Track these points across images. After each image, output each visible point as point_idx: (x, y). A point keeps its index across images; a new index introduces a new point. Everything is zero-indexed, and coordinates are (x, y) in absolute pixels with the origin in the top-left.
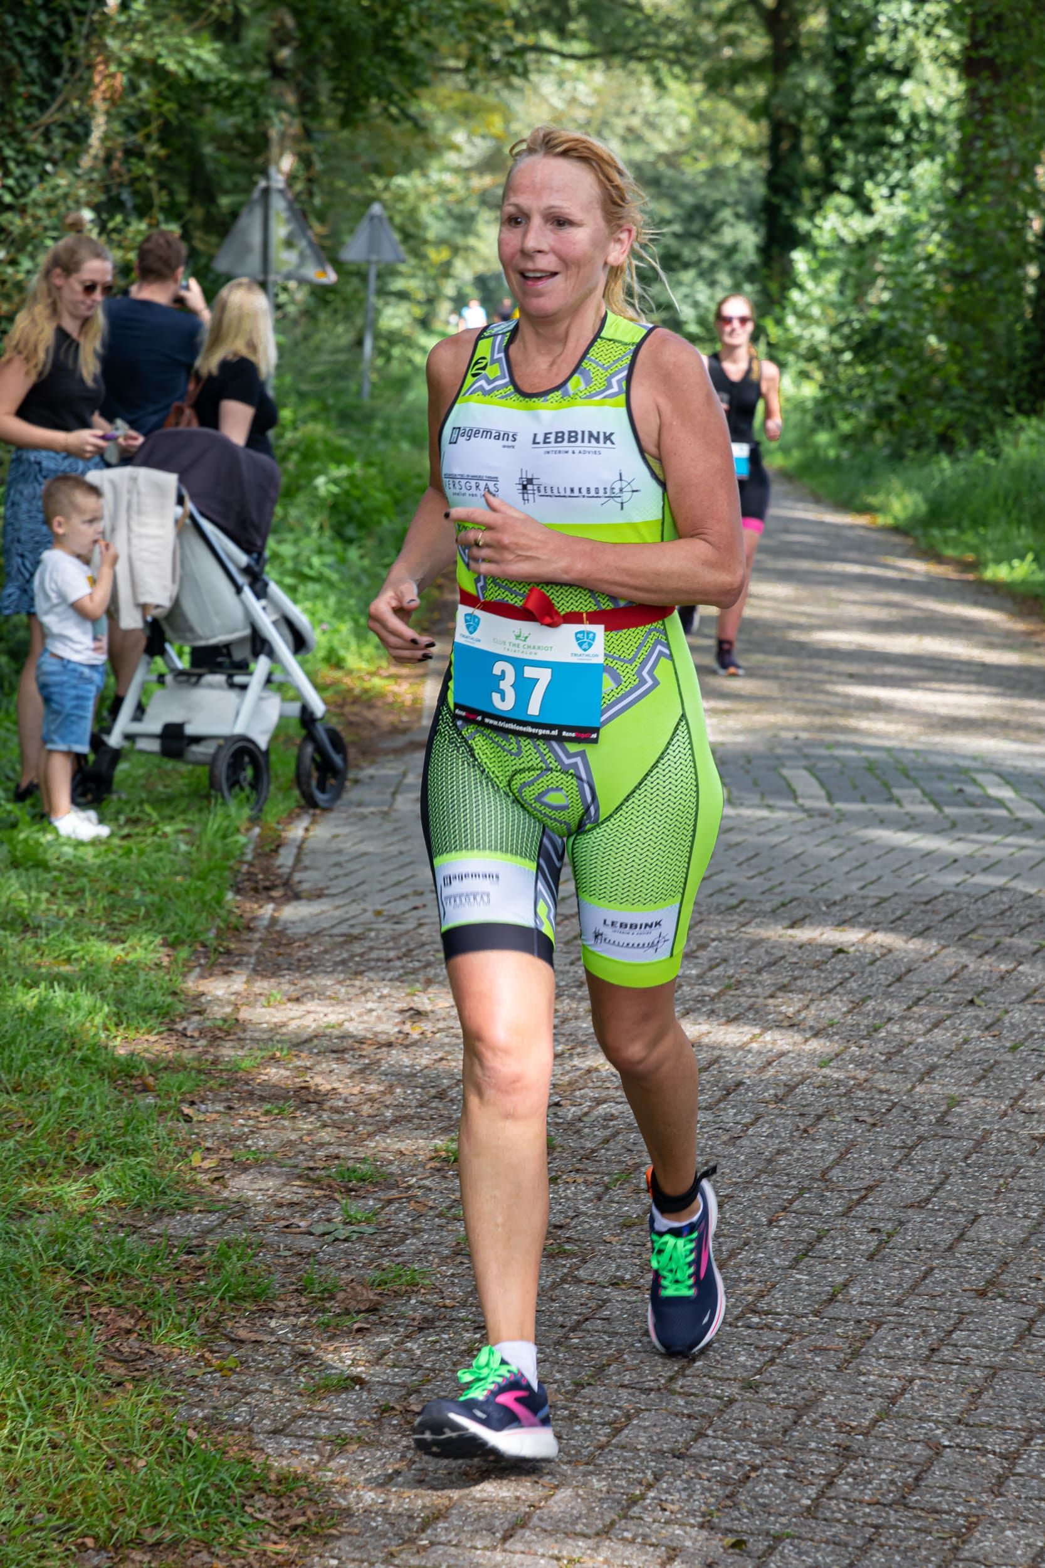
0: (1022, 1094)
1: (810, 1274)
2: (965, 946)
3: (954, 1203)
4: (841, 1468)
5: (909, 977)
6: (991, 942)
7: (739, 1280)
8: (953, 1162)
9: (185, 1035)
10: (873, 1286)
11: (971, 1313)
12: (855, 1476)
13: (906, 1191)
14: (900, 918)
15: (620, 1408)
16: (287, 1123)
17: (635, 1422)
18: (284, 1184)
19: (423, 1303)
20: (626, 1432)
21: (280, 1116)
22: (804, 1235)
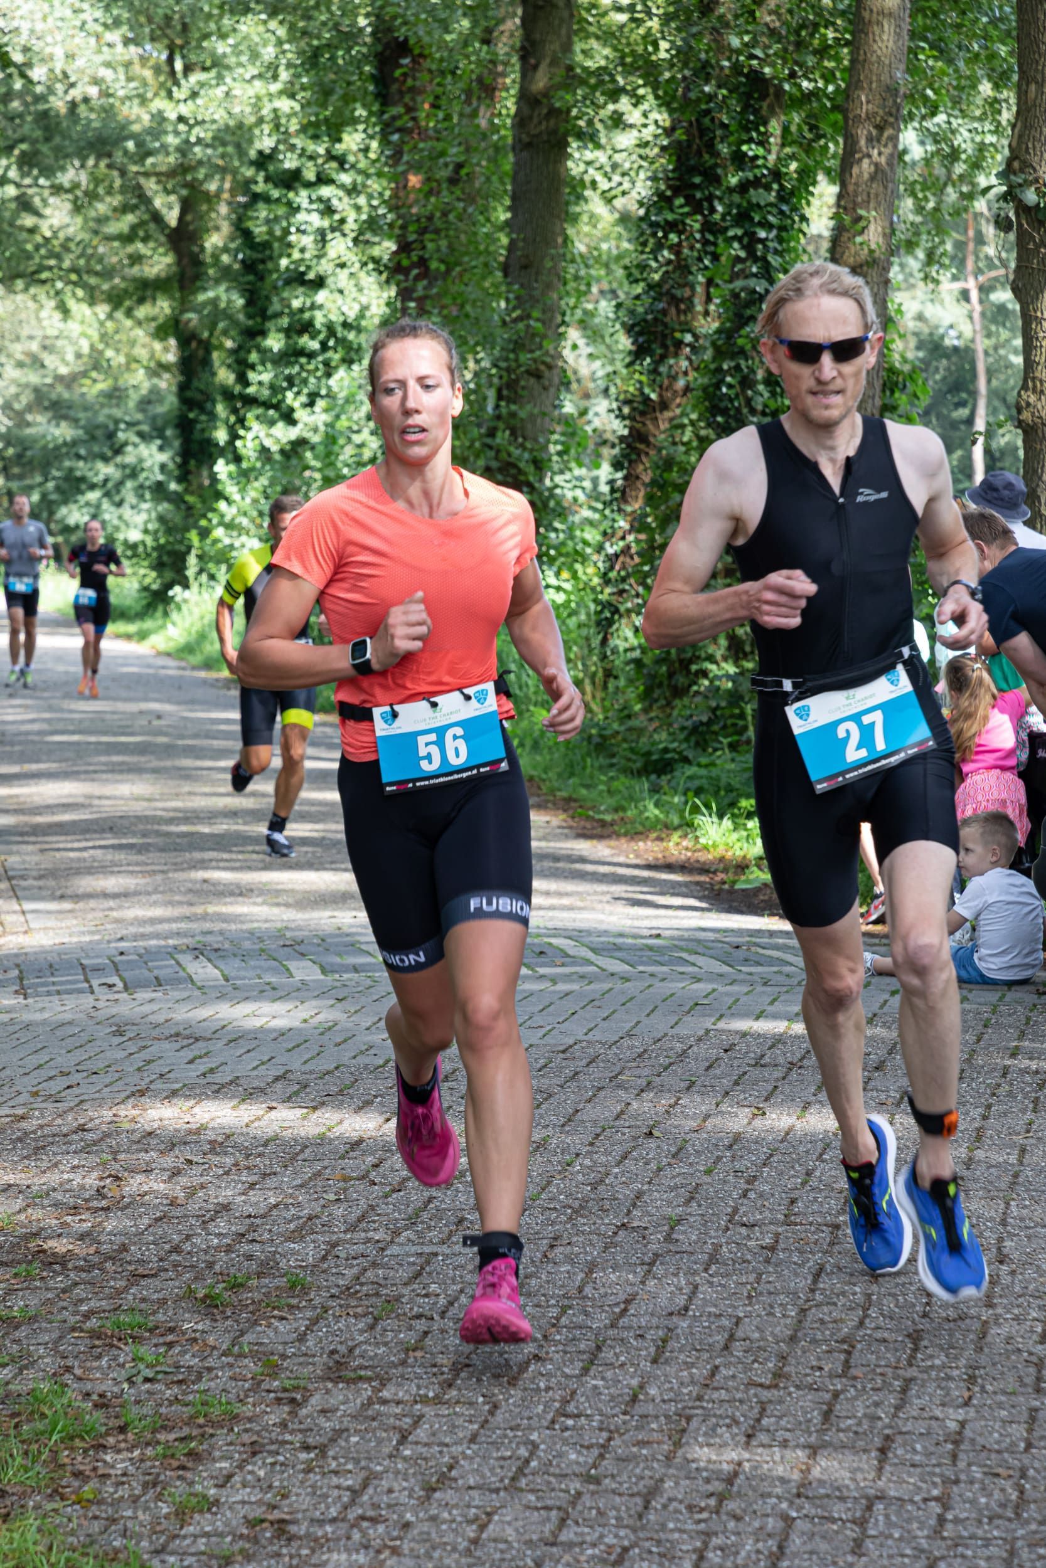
0: (735, 1210)
1: (603, 1379)
2: (619, 1087)
3: (713, 1310)
4: (706, 1544)
5: (578, 1116)
6: (643, 1082)
7: (538, 1389)
8: (695, 1273)
10: (667, 1386)
11: (770, 1402)
12: (722, 1550)
13: (663, 1301)
14: (545, 1066)
15: (477, 1507)
16: (38, 1284)
17: (496, 1518)
18: (60, 1338)
19: (246, 1431)
20: (491, 1527)
21: (29, 1277)
22: (582, 1346)
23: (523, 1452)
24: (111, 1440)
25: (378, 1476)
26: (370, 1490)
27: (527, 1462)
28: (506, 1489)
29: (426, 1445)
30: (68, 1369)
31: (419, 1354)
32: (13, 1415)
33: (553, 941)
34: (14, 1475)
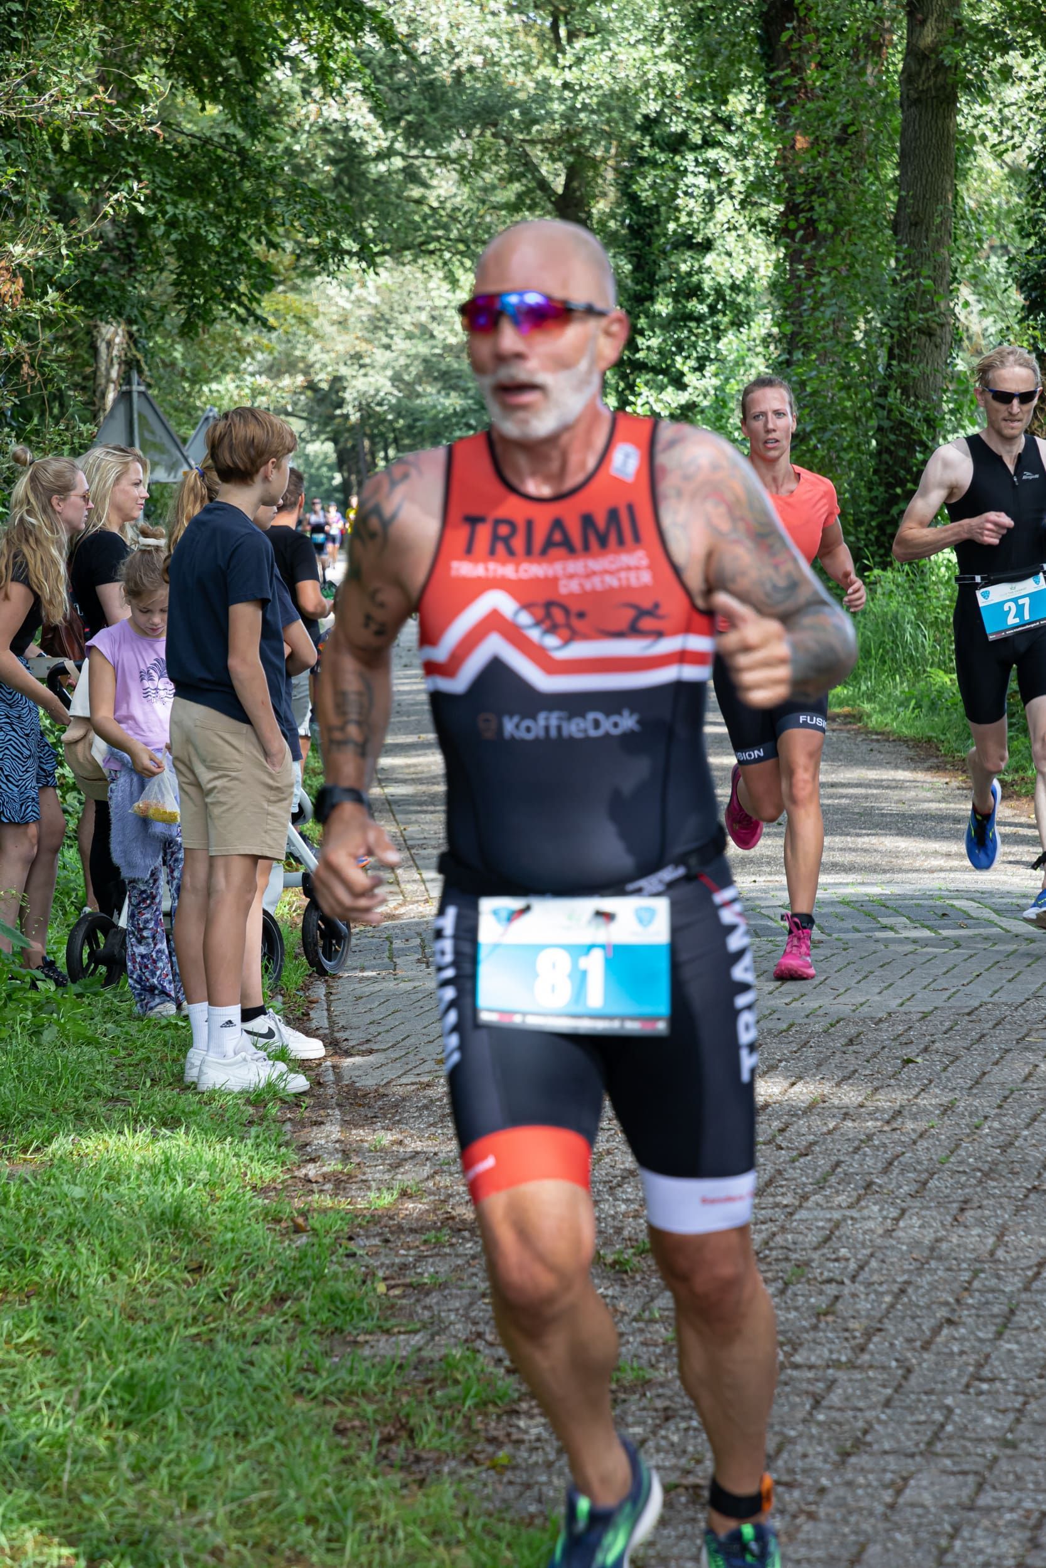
1: (1018, 1342)
2: (1026, 1049)
5: (986, 1079)
7: (952, 1354)
9: (310, 1181)
14: (951, 1029)
15: (893, 1472)
16: (447, 1250)
17: (912, 1482)
18: (471, 1304)
19: (659, 1396)
20: (908, 1492)
21: (438, 1244)
22: (996, 1310)
23: (938, 1416)
24: (524, 1406)
25: (792, 1441)
26: (785, 1455)
27: (942, 1426)
28: (921, 1454)
29: (840, 1409)
30: (480, 1335)
31: (830, 1318)
32: (427, 1381)
33: (956, 903)
34: (430, 1441)
